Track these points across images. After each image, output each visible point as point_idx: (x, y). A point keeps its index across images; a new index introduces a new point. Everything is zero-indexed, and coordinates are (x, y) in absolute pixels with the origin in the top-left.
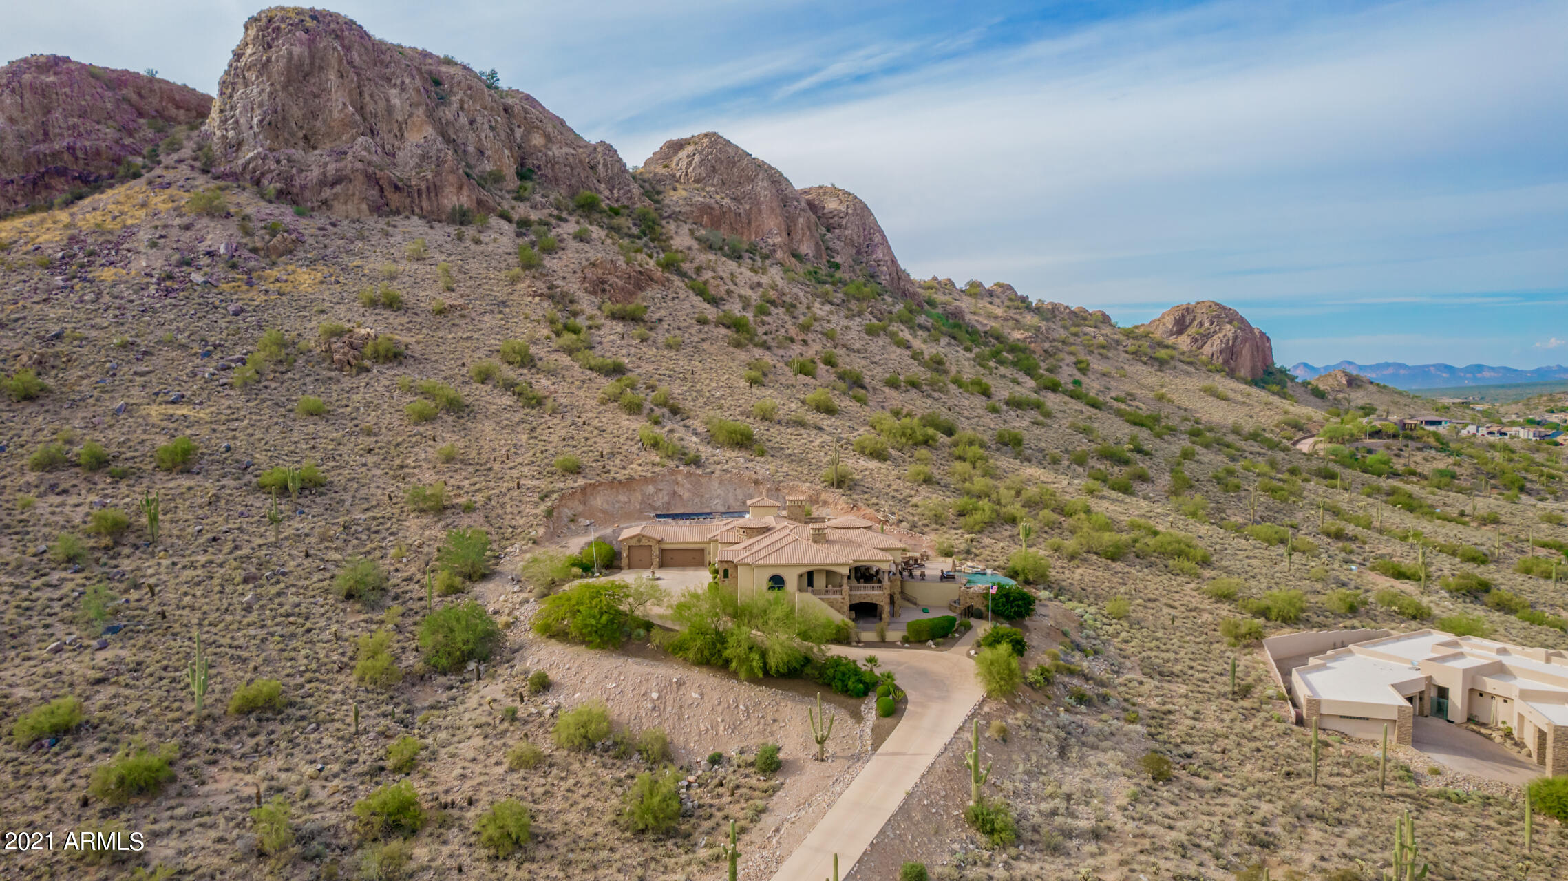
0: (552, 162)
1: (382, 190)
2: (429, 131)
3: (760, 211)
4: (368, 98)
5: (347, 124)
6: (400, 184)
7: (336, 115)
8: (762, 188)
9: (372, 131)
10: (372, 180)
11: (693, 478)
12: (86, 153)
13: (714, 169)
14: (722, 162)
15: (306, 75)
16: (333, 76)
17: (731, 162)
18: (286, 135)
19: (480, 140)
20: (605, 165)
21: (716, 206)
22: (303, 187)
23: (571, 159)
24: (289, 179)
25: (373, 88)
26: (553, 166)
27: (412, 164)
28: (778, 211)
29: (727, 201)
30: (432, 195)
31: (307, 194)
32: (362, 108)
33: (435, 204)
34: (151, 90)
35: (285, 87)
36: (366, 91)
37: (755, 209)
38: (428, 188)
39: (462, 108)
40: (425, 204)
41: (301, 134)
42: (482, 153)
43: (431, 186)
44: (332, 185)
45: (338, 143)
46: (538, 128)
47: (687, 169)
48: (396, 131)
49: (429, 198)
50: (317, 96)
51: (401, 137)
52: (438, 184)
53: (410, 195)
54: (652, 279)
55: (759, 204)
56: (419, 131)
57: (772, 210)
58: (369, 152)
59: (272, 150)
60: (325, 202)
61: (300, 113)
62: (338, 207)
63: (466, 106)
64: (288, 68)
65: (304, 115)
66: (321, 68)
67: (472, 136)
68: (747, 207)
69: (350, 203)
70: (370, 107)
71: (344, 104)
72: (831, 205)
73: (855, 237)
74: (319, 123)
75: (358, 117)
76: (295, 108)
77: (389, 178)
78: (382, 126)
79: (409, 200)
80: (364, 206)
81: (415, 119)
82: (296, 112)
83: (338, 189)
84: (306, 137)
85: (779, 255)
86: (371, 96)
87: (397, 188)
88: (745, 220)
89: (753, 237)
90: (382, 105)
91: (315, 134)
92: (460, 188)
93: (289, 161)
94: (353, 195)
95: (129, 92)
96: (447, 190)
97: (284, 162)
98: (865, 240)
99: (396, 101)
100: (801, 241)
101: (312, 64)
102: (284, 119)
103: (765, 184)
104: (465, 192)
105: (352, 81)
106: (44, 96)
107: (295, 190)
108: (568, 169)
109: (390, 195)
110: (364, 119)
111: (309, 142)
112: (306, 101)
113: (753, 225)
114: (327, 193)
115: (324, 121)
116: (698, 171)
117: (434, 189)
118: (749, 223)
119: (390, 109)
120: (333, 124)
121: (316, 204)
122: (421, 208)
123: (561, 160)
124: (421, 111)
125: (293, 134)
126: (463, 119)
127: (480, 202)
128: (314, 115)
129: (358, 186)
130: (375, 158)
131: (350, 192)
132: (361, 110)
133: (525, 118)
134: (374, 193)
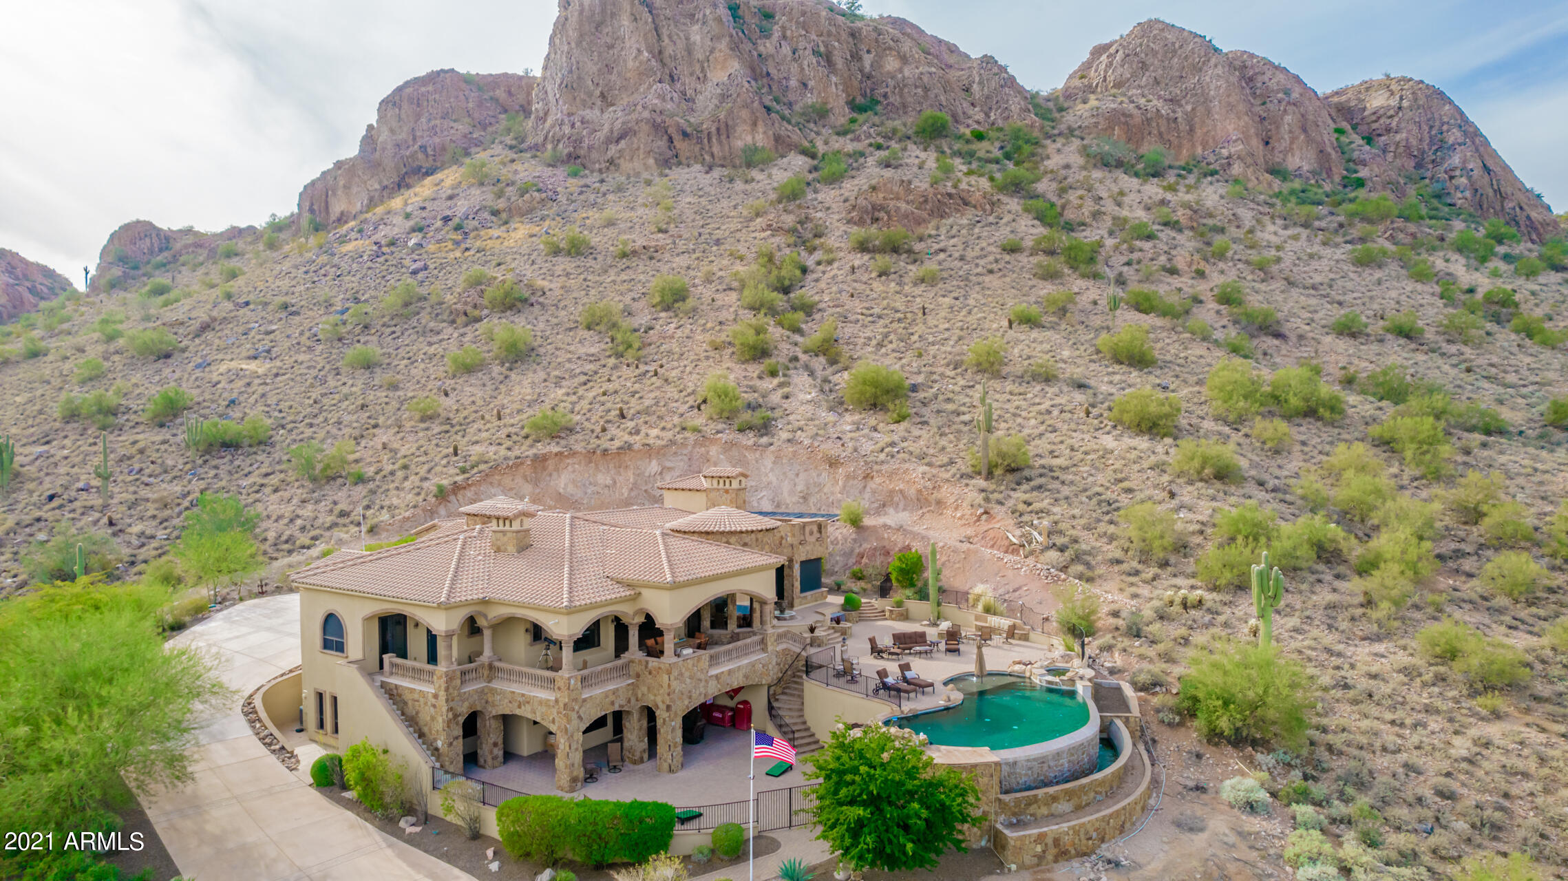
0: (901, 87)
1: (671, 140)
2: (735, 66)
3: (1209, 112)
4: (667, 40)
5: (644, 73)
6: (689, 130)
7: (630, 64)
8: (1215, 81)
9: (671, 77)
10: (658, 128)
11: (734, 452)
12: (434, 150)
13: (1144, 66)
14: (1155, 53)
15: (598, 27)
16: (625, 21)
17: (1171, 51)
18: (582, 96)
19: (803, 69)
20: (981, 83)
21: (1136, 112)
22: (590, 148)
23: (925, 79)
24: (577, 142)
25: (672, 27)
26: (901, 90)
27: (711, 106)
28: (1241, 107)
29: (1160, 104)
30: (723, 137)
31: (594, 155)
32: (660, 52)
33: (727, 148)
34: (520, 87)
35: (579, 44)
36: (665, 32)
37: (1200, 109)
38: (718, 129)
39: (784, 37)
40: (716, 149)
41: (598, 93)
42: (805, 85)
43: (723, 127)
44: (617, 142)
45: (635, 95)
46: (890, 48)
47: (1106, 72)
48: (698, 72)
49: (720, 142)
50: (611, 47)
51: (703, 79)
52: (730, 123)
53: (699, 141)
54: (966, 204)
55: (1207, 100)
56: (724, 68)
57: (1231, 107)
58: (664, 100)
59: (570, 115)
60: (611, 162)
61: (595, 69)
62: (625, 165)
63: (788, 33)
64: (581, 23)
65: (599, 70)
66: (613, 15)
67: (794, 68)
68: (1189, 108)
69: (635, 159)
70: (669, 50)
71: (639, 50)
72: (1377, 101)
73: (1414, 142)
74: (613, 77)
75: (653, 63)
76: (590, 64)
77: (678, 124)
78: (683, 70)
79: (697, 148)
80: (651, 161)
81: (717, 54)
82: (591, 68)
83: (623, 143)
84: (603, 95)
85: (1237, 169)
86: (670, 37)
87: (685, 135)
88: (1183, 127)
89: (1199, 150)
90: (681, 44)
91: (611, 89)
92: (755, 124)
93: (582, 123)
94: (638, 149)
95: (500, 93)
96: (739, 129)
97: (578, 124)
98: (1431, 143)
99: (696, 38)
100: (1289, 150)
101: (603, 11)
102: (579, 78)
103: (1219, 71)
104: (761, 129)
105: (646, 22)
106: (418, 105)
107: (582, 152)
108: (919, 91)
109: (679, 144)
110: (664, 65)
111: (606, 100)
112: (600, 55)
113: (1199, 133)
114: (613, 150)
115: (619, 74)
116: (1120, 70)
117: (725, 130)
118: (1192, 130)
119: (689, 50)
120: (628, 75)
121: (603, 165)
122: (713, 155)
123: (910, 82)
124: (723, 45)
125: (590, 95)
126: (786, 50)
127: (777, 139)
128: (609, 68)
129: (643, 139)
130: (669, 106)
131: (635, 146)
132: (659, 55)
133: (877, 41)
134: (662, 143)
